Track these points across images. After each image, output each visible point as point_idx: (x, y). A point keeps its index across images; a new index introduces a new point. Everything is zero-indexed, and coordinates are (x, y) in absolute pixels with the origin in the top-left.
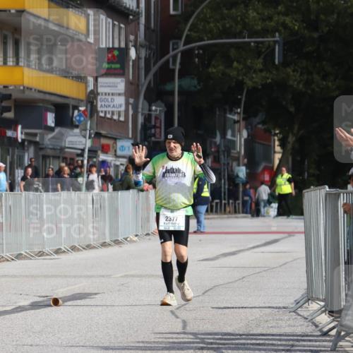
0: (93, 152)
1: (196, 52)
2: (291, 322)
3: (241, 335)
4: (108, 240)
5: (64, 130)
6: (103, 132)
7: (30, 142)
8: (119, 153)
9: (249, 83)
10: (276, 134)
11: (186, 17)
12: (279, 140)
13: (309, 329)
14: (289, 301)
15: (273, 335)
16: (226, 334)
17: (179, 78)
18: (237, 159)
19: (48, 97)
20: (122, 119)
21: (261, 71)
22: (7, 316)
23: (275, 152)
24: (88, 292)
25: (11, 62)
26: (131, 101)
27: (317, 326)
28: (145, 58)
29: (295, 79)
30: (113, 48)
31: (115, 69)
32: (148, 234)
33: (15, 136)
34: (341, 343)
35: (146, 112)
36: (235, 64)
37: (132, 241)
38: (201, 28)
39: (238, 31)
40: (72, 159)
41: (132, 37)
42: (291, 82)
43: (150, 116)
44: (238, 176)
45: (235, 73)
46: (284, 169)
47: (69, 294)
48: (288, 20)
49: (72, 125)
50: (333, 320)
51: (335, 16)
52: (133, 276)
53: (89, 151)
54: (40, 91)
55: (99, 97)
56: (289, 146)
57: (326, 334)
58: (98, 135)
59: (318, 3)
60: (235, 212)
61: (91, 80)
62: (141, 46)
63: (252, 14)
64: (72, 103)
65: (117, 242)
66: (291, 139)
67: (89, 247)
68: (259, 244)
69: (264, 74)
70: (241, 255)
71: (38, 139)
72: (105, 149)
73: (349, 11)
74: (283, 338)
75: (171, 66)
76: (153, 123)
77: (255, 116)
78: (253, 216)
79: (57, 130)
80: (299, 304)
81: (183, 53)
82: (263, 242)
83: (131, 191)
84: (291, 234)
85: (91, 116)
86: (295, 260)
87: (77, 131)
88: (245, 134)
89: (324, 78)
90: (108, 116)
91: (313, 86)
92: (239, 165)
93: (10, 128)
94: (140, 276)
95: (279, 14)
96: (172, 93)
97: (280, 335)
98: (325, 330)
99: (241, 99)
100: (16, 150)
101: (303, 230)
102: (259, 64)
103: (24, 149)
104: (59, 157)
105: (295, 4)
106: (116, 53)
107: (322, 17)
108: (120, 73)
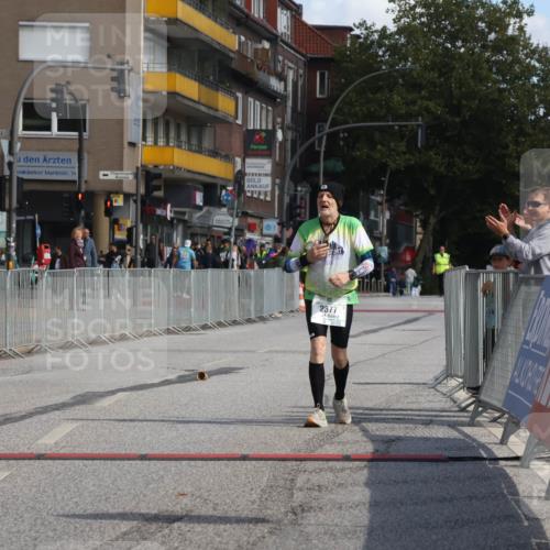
0: (240, 231)
1: (342, 135)
2: (430, 398)
3: (381, 410)
4: (253, 317)
5: (212, 209)
6: (249, 212)
7: (180, 221)
8: (265, 232)
9: (392, 165)
10: (417, 216)
11: (331, 100)
12: (421, 221)
13: (448, 404)
14: (429, 377)
15: (411, 410)
16: (367, 409)
17: (325, 159)
18: (379, 239)
19: (197, 177)
20: (268, 199)
21: (405, 153)
22: (155, 389)
23: (417, 233)
24: (233, 366)
25: (161, 142)
26: (278, 181)
27: (455, 402)
28: (292, 140)
29: (437, 162)
30: (261, 130)
31: (263, 150)
32: (292, 311)
33: (164, 214)
34: (478, 419)
35: (292, 192)
36: (379, 147)
37: (277, 318)
38: (346, 110)
39: (382, 114)
40: (219, 237)
41: (279, 120)
42: (433, 165)
43: (295, 196)
44: (380, 256)
45: (378, 155)
46: (443, 248)
47: (215, 368)
48: (431, 105)
49: (220, 204)
50: (472, 396)
51: (477, 102)
52: (277, 352)
53: (237, 229)
54: (189, 171)
55: (246, 178)
56: (431, 228)
57: (463, 410)
58: (245, 214)
59: (460, 88)
60: (377, 291)
61: (238, 160)
62: (289, 128)
63: (396, 98)
64: (220, 182)
65: (262, 319)
66: (432, 220)
67: (235, 323)
68: (400, 321)
69: (407, 156)
70: (382, 332)
71: (186, 217)
72: (252, 228)
73: (491, 97)
74: (422, 413)
75: (317, 149)
76: (298, 203)
77: (398, 197)
78: (394, 294)
79: (205, 209)
80: (438, 381)
81: (329, 135)
82: (405, 319)
83: (277, 269)
84: (431, 312)
85: (239, 195)
86: (434, 338)
87: (224, 210)
88: (387, 215)
89: (465, 161)
90: (255, 196)
91: (455, 169)
92: (381, 245)
93: (159, 207)
94: (285, 352)
95: (422, 98)
96: (317, 174)
97: (420, 410)
98: (463, 405)
99: (384, 182)
100: (165, 228)
101: (443, 308)
102: (402, 147)
103: (172, 226)
104: (206, 236)
105: (438, 89)
106: (264, 134)
107: (464, 102)
108: (268, 154)
